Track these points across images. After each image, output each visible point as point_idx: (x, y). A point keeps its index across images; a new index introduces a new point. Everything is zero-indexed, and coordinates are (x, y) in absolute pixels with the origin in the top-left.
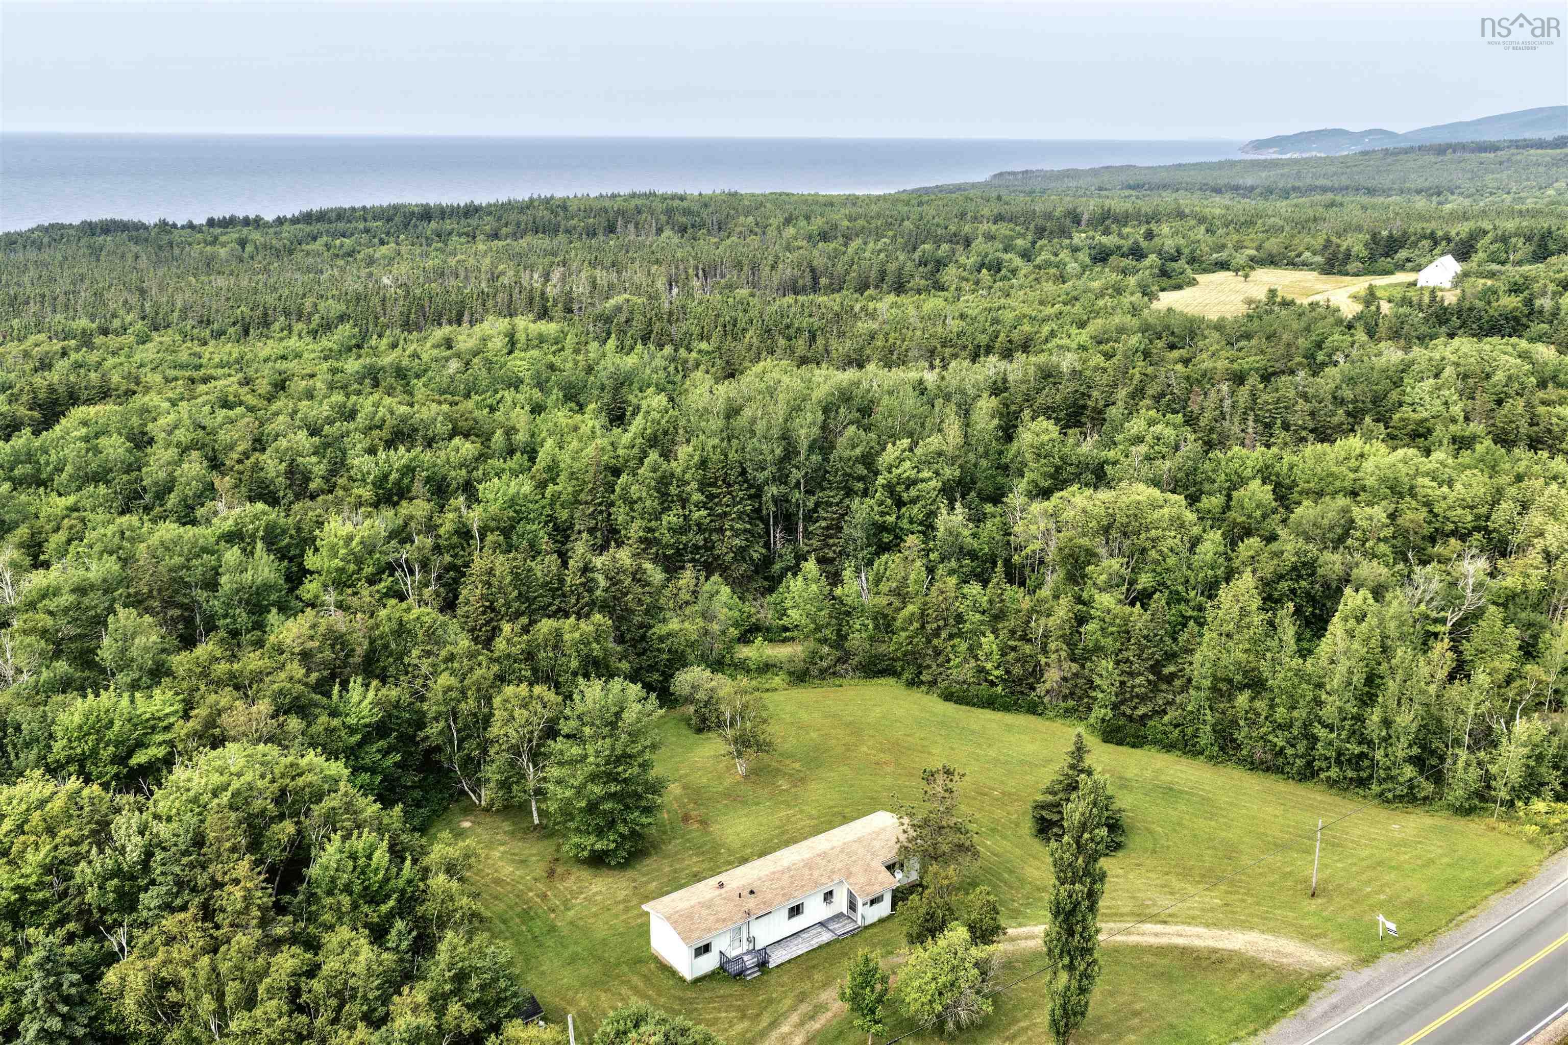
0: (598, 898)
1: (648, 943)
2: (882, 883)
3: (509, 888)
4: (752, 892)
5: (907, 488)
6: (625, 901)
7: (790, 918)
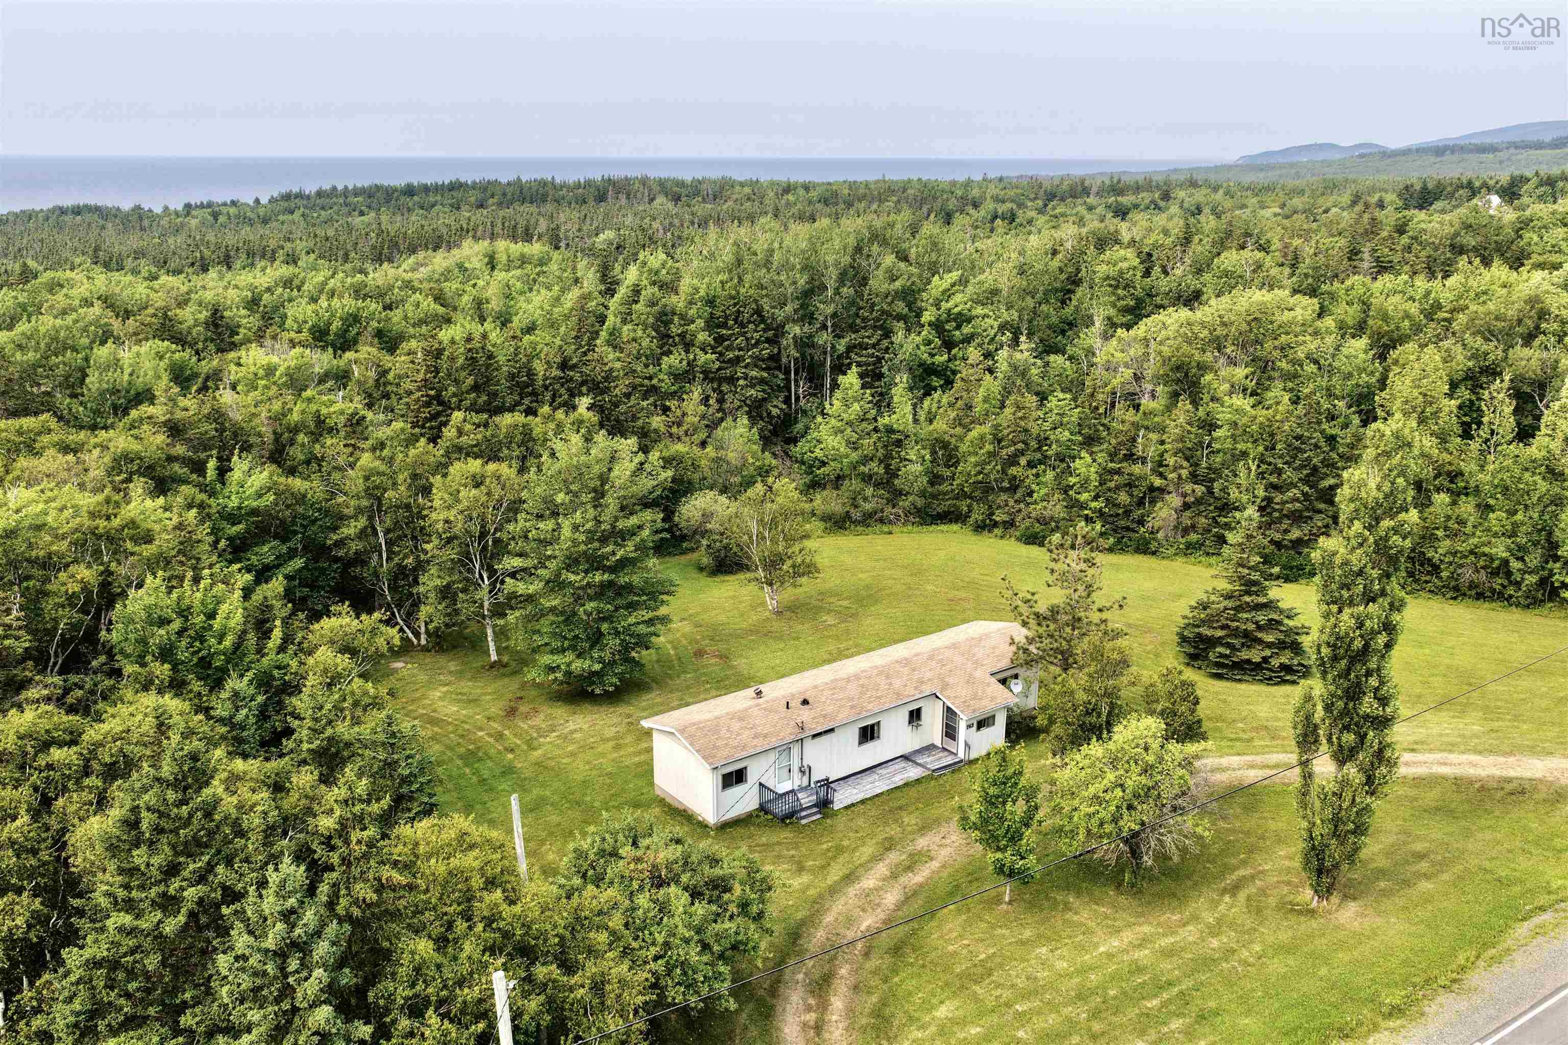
0: (578, 736)
1: (651, 784)
2: (993, 699)
3: (451, 728)
4: (805, 702)
5: (958, 327)
6: (615, 738)
7: (861, 743)
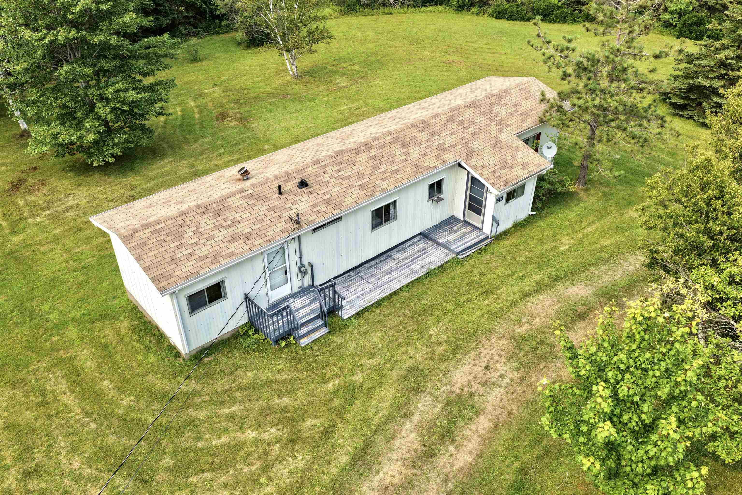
2: (524, 166)
4: (303, 184)
7: (374, 227)
